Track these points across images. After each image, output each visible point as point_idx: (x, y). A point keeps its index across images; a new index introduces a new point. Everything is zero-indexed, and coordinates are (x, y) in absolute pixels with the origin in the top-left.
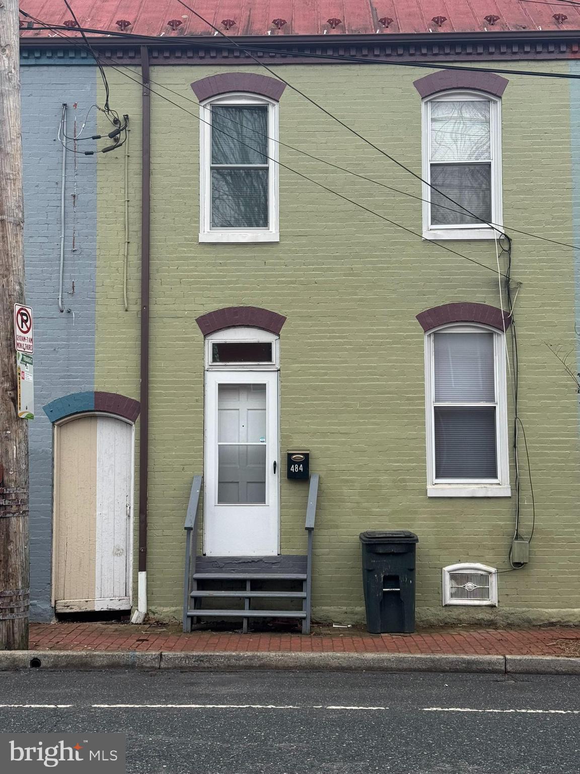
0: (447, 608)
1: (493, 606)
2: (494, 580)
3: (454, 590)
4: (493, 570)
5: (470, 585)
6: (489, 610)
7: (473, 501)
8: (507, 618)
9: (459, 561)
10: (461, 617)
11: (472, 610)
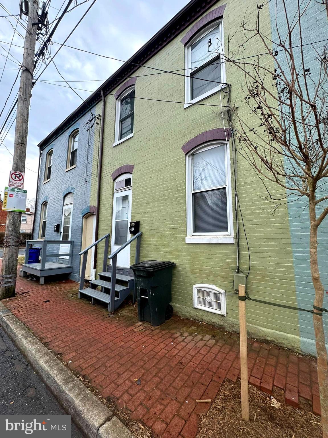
0: (196, 310)
1: (223, 316)
2: (223, 298)
3: (200, 300)
4: (222, 291)
5: (209, 299)
6: (220, 318)
7: (210, 246)
8: (233, 327)
9: (203, 282)
10: (203, 317)
11: (210, 315)
